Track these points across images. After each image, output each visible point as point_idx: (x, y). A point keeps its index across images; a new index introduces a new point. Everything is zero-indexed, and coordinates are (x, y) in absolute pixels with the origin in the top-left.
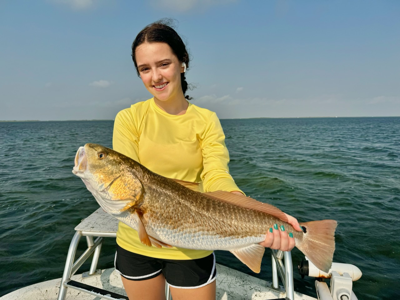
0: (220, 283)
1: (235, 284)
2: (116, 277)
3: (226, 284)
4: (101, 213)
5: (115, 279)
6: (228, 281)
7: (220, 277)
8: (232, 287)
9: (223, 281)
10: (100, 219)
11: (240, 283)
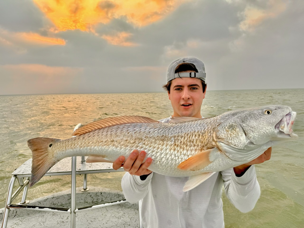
0: (105, 198)
1: (114, 198)
2: (39, 203)
3: (109, 198)
4: (27, 165)
5: (39, 204)
6: (110, 197)
7: (105, 195)
8: (112, 199)
9: (107, 197)
10: (27, 168)
11: (117, 196)
